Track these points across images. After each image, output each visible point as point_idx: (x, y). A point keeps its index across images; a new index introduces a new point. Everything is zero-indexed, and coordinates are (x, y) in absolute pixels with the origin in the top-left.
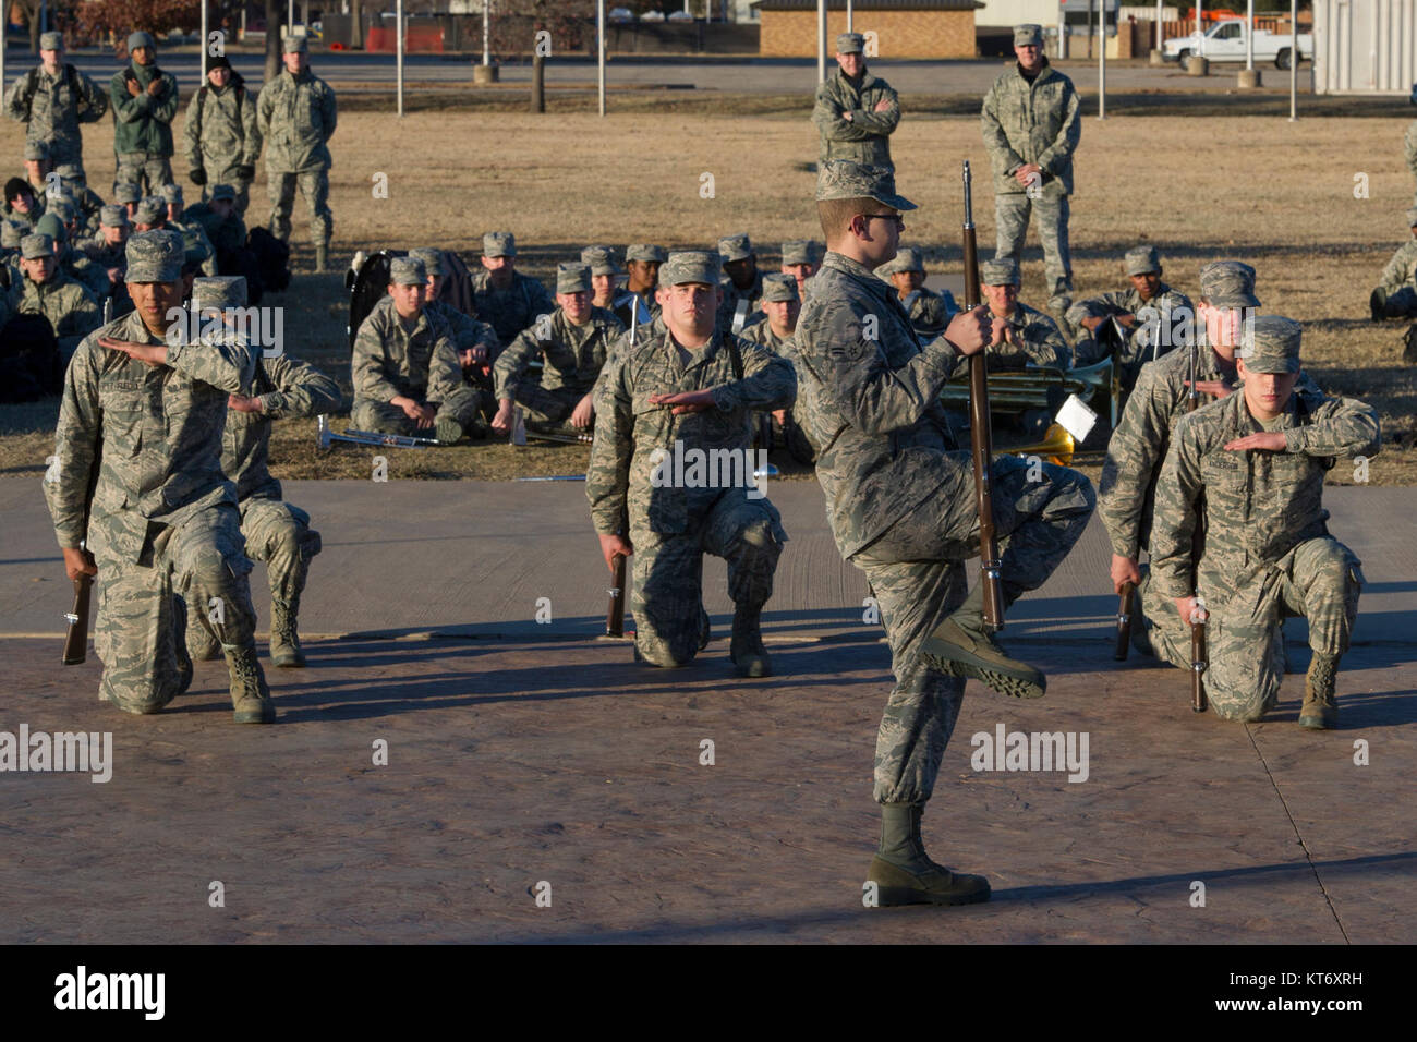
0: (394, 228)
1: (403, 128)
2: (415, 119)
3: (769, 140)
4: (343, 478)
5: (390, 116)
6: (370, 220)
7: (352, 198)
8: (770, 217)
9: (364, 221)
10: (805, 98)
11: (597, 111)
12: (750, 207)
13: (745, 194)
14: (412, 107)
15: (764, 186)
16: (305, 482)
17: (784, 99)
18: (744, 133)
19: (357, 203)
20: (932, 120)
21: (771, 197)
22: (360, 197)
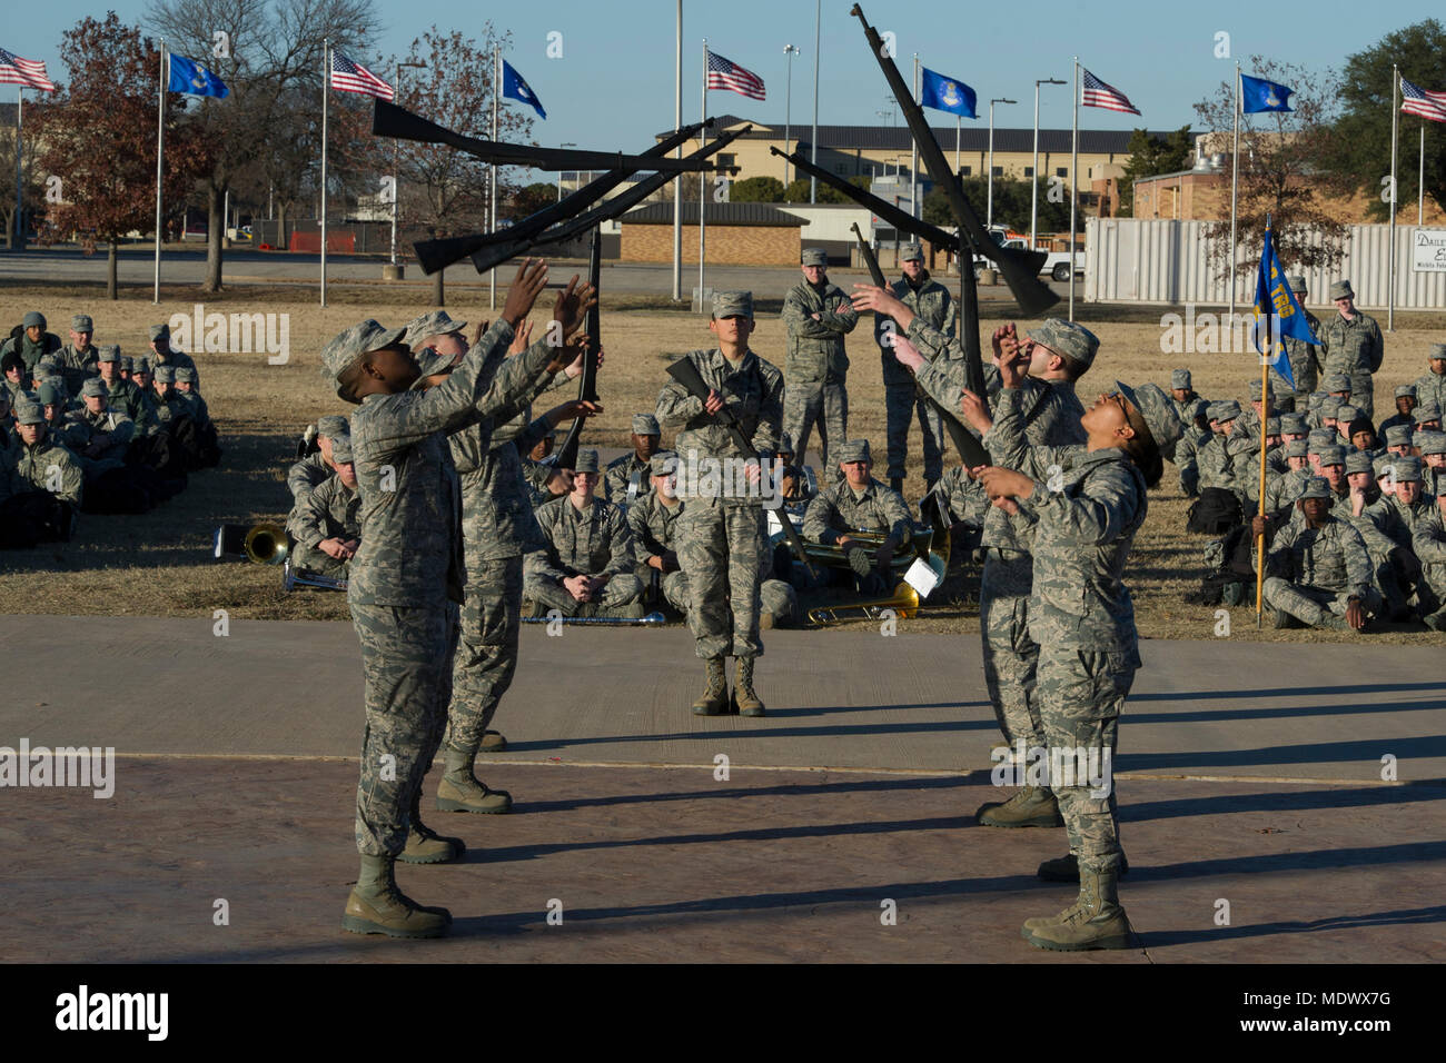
0: (326, 404)
1: (326, 317)
2: (335, 310)
3: (635, 333)
4: (299, 618)
5: (314, 306)
6: (306, 396)
7: (288, 376)
8: (642, 399)
9: (300, 397)
10: (662, 297)
11: (489, 306)
12: (625, 389)
13: (620, 379)
14: (332, 298)
15: (635, 372)
16: (267, 622)
17: (643, 298)
18: (613, 326)
19: (294, 380)
20: (770, 318)
21: (643, 382)
22: (296, 376)
